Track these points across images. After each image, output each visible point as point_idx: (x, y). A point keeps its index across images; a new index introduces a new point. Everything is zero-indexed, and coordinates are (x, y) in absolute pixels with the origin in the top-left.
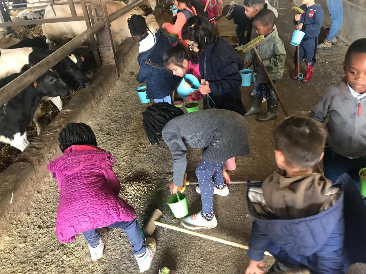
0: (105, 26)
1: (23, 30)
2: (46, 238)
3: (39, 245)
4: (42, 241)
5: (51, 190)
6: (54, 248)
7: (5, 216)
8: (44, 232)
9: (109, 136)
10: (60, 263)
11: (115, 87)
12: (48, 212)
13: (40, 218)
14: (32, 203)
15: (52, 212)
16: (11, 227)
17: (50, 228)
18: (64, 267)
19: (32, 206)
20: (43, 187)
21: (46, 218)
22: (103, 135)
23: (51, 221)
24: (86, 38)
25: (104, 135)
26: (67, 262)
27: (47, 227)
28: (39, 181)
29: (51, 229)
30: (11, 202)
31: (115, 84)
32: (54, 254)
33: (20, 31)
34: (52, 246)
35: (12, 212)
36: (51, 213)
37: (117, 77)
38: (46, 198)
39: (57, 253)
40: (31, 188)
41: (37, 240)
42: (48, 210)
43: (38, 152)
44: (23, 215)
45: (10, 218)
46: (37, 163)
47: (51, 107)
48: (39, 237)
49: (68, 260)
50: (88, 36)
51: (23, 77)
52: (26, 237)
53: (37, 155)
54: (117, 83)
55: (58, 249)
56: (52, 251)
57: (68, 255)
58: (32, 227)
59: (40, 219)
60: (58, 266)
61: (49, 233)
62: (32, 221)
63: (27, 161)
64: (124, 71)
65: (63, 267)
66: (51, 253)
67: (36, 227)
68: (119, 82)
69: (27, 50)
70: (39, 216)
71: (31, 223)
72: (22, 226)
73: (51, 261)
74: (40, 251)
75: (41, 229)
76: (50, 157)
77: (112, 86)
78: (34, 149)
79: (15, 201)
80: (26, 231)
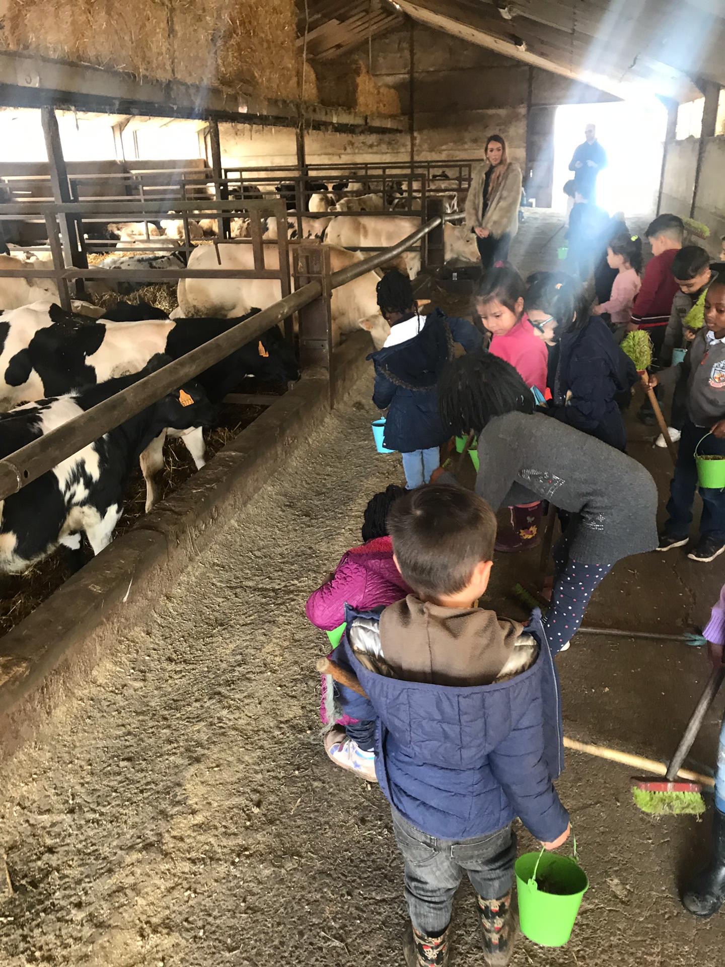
1: (111, 296)
2: (184, 679)
3: (170, 689)
4: (176, 684)
5: (190, 599)
6: (201, 697)
7: (113, 624)
8: (178, 669)
9: (308, 518)
10: (216, 721)
11: (322, 428)
12: (186, 638)
13: (171, 645)
14: (155, 615)
15: (193, 637)
16: (118, 648)
17: (190, 664)
18: (224, 728)
19: (155, 621)
20: (177, 591)
21: (184, 647)
22: (296, 517)
23: (191, 654)
24: (287, 313)
25: (298, 515)
26: (230, 720)
27: (185, 661)
28: (171, 578)
29: (191, 666)
30: (125, 599)
31: (322, 421)
32: (202, 706)
33: (104, 298)
34: (196, 694)
35: (123, 620)
36: (191, 640)
37: (328, 409)
38: (181, 611)
39: (208, 704)
40: (156, 587)
41: (167, 681)
42: (186, 634)
43: (176, 519)
44: (138, 632)
45: (118, 631)
46: (174, 538)
48: (171, 677)
49: (231, 717)
50: (290, 308)
52: (145, 672)
53: (176, 524)
54: (327, 420)
55: (210, 698)
56: (196, 701)
57: (231, 709)
58: (156, 657)
59: (170, 647)
60: (211, 725)
61: (189, 672)
62: (156, 647)
63: (157, 531)
64: (343, 399)
65: (221, 727)
66: (197, 705)
67: (163, 658)
68: (332, 419)
69: (163, 325)
70: (168, 641)
71: (155, 650)
72: (138, 652)
73: (197, 717)
74: (173, 700)
75: (173, 664)
76: (194, 536)
77: (318, 425)
78: (168, 512)
79: (131, 601)
80: (144, 661)
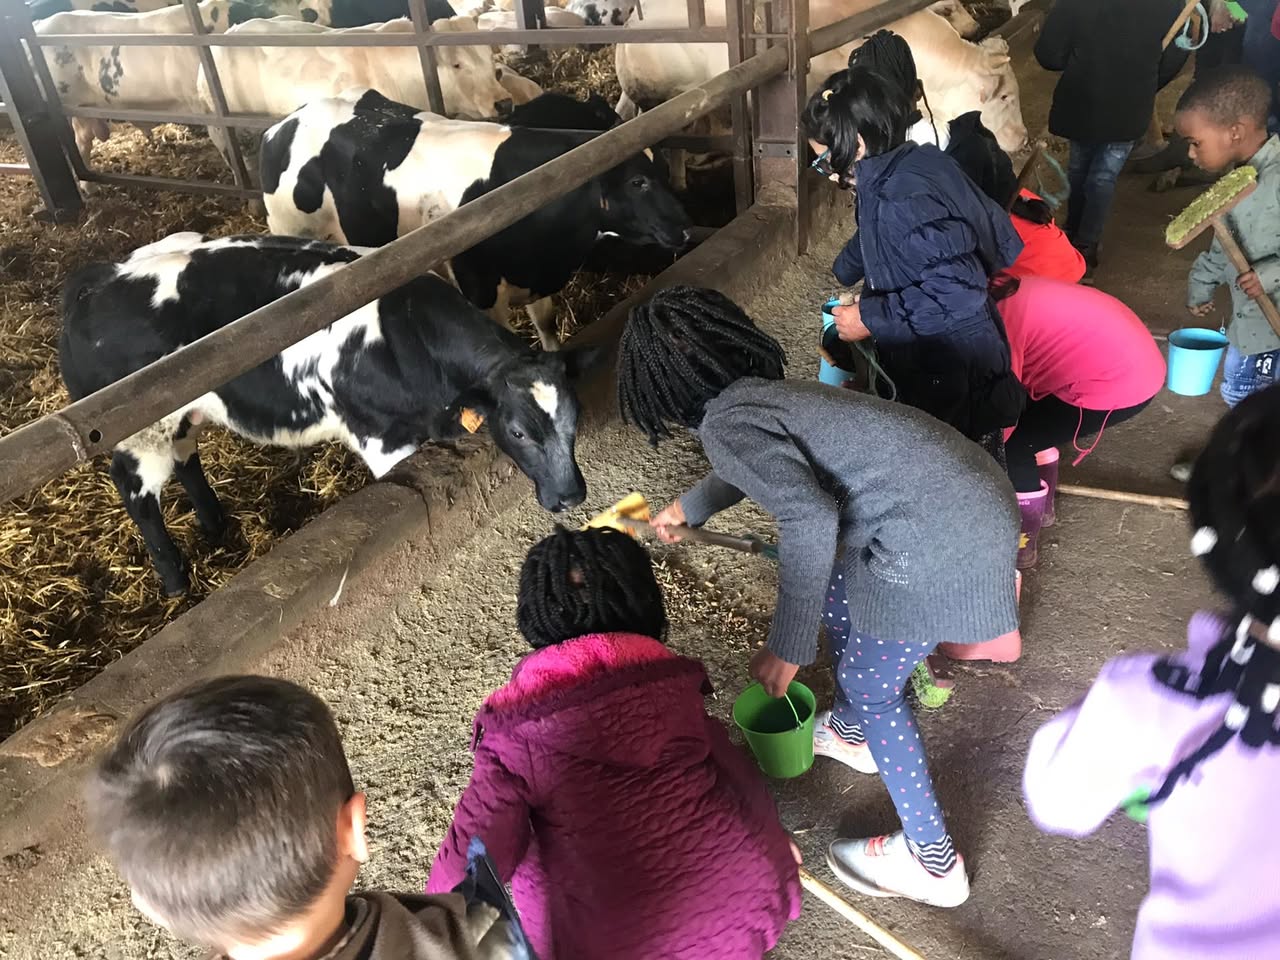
0: (787, 69)
1: (572, 54)
2: (400, 744)
3: (372, 760)
4: (385, 751)
5: (463, 594)
6: (405, 785)
7: (306, 641)
8: (398, 723)
9: (696, 456)
10: (404, 843)
11: (775, 289)
12: (432, 664)
13: (405, 675)
14: (396, 621)
15: (442, 665)
16: (318, 677)
17: (418, 715)
18: (408, 861)
19: (393, 631)
20: (443, 578)
21: (420, 681)
22: (680, 451)
23: (429, 696)
24: (706, 107)
25: (684, 449)
26: (424, 846)
27: (412, 710)
28: (436, 555)
29: (419, 721)
30: (334, 601)
31: (777, 277)
32: (398, 807)
33: (564, 57)
34: (403, 779)
35: (330, 633)
36: (438, 670)
37: (793, 254)
38: (440, 614)
39: (407, 805)
40: (406, 574)
41: (374, 743)
42: (432, 656)
43: (453, 465)
44: (358, 651)
45: (319, 650)
46: (443, 498)
47: (570, 318)
48: (382, 737)
49: (427, 840)
50: (712, 99)
51: (455, 221)
52: (347, 723)
53: (448, 473)
54: (787, 275)
55: (415, 795)
56: (396, 793)
57: (434, 825)
58: (374, 695)
59: (401, 679)
60: (393, 851)
61: (411, 732)
62: (380, 677)
63: (412, 486)
64: (826, 236)
65: (407, 859)
66: (393, 801)
67: (385, 699)
68: (796, 271)
69: (495, 133)
70: (403, 667)
71: (376, 682)
72: (348, 683)
73: (384, 827)
74: (368, 782)
75: (394, 712)
76: (489, 488)
77: (767, 284)
78: (445, 452)
79: (347, 602)
80: (352, 704)
